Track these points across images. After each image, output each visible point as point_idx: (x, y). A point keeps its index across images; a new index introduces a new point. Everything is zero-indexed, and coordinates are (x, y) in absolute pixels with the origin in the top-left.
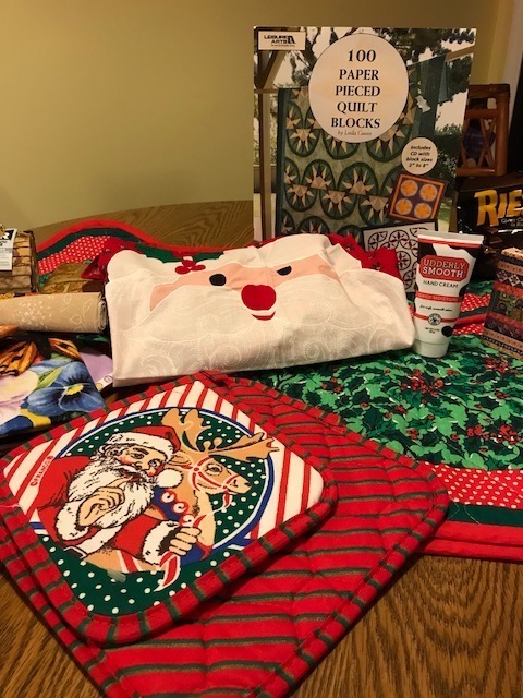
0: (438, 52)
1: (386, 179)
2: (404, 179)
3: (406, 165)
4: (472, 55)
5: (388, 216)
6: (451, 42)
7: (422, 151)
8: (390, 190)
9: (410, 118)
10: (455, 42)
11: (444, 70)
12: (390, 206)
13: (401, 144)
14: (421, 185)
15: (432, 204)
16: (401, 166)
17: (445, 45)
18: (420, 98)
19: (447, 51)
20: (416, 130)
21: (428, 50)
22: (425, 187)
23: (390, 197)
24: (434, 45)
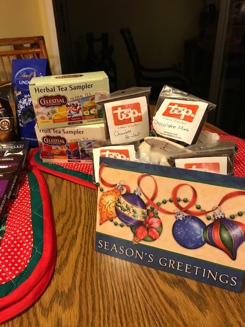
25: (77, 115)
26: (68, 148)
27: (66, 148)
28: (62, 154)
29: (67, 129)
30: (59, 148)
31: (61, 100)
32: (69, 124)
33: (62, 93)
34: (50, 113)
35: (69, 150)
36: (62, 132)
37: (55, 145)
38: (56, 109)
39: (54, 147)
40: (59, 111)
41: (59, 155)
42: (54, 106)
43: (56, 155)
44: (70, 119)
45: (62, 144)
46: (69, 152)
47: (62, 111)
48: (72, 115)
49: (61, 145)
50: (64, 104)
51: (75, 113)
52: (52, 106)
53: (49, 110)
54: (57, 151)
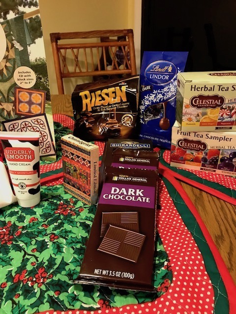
0: (18, 13)
1: (8, 92)
2: (19, 92)
3: (18, 83)
4: (39, 15)
5: (16, 114)
6: (24, 7)
7: (26, 74)
8: (13, 99)
9: (12, 55)
10: (27, 7)
11: (25, 24)
12: (16, 108)
13: (11, 71)
14: (30, 94)
15: (40, 105)
16: (15, 84)
17: (21, 9)
18: (15, 42)
19: (23, 13)
20: (18, 62)
21: (11, 12)
22: (33, 95)
23: (14, 103)
24: (14, 9)
25: (229, 119)
26: (206, 155)
27: (204, 154)
28: (196, 160)
29: (211, 134)
30: (195, 153)
31: (216, 101)
32: (217, 128)
33: (220, 94)
34: (200, 115)
35: (207, 157)
36: (205, 136)
37: (191, 149)
38: (209, 111)
39: (188, 152)
40: (210, 114)
41: (192, 161)
42: (207, 107)
43: (189, 160)
44: (219, 124)
45: (200, 149)
46: (205, 160)
47: (214, 114)
48: (223, 119)
49: (198, 150)
50: (219, 106)
51: (228, 116)
52: (205, 107)
53: (200, 111)
54: (191, 157)
